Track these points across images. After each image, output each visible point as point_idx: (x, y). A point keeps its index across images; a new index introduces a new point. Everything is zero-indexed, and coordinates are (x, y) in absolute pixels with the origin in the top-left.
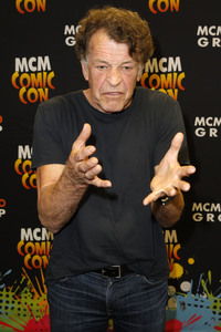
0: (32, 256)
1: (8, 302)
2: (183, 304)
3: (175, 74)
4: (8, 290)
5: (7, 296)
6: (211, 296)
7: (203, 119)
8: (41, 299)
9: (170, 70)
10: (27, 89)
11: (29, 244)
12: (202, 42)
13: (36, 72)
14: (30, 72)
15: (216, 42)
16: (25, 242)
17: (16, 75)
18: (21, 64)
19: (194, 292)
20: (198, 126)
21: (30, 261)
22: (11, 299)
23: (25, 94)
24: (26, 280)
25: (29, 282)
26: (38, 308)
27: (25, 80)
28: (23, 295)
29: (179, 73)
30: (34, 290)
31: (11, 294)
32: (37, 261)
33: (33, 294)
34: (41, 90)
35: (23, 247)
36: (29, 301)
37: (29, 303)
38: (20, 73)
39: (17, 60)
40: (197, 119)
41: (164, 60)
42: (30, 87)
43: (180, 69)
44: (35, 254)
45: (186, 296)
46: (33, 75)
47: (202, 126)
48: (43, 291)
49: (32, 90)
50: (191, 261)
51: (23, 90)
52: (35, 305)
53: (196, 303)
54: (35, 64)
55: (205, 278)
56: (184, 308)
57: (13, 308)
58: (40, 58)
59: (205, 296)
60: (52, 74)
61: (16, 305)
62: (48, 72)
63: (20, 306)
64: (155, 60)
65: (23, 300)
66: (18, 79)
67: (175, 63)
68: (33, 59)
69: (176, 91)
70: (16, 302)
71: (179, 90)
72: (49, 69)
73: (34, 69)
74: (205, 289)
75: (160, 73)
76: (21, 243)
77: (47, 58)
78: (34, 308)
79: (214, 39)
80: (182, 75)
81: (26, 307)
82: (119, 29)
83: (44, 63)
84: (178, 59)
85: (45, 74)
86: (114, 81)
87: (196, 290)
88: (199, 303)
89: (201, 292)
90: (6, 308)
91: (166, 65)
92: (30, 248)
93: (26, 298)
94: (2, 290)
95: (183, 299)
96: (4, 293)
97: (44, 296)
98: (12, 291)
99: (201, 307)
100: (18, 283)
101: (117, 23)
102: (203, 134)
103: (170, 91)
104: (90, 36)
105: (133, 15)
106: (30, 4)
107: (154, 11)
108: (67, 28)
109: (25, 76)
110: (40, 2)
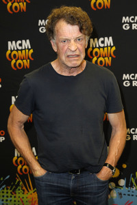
1: (7, 197)
2: (121, 194)
3: (109, 48)
4: (7, 189)
5: (7, 193)
7: (128, 75)
8: (29, 194)
10: (16, 61)
11: (21, 159)
12: (125, 27)
14: (18, 50)
15: (134, 27)
16: (18, 157)
17: (9, 52)
18: (12, 45)
19: (127, 185)
20: (125, 80)
21: (21, 169)
22: (9, 195)
23: (15, 64)
24: (19, 182)
25: (21, 183)
26: (27, 200)
27: (15, 55)
28: (17, 192)
29: (111, 47)
30: (24, 188)
31: (9, 191)
32: (26, 169)
33: (24, 190)
34: (25, 61)
35: (17, 161)
36: (21, 196)
37: (21, 197)
38: (11, 51)
39: (9, 43)
40: (124, 75)
41: (102, 39)
42: (18, 59)
44: (24, 164)
45: (122, 189)
46: (19, 52)
47: (127, 80)
48: (30, 189)
49: (19, 61)
50: (124, 166)
51: (14, 61)
52: (25, 198)
53: (129, 193)
54: (21, 45)
55: (134, 176)
56: (121, 197)
57: (11, 201)
58: (24, 41)
59: (134, 189)
60: (31, 51)
61: (13, 199)
62: (29, 50)
63: (16, 199)
64: (96, 39)
65: (17, 195)
66: (10, 54)
67: (109, 41)
68: (19, 42)
69: (110, 58)
70: (13, 196)
71: (112, 58)
72: (30, 47)
73: (20, 48)
74: (134, 183)
75: (100, 47)
76: (15, 158)
77: (28, 41)
78: (25, 200)
79: (133, 25)
80: (114, 48)
81: (19, 199)
82: (72, 17)
83: (26, 44)
84: (111, 38)
85: (27, 51)
86: (73, 48)
87: (129, 184)
88: (131, 193)
89: (132, 186)
90: (7, 200)
91: (103, 42)
93: (19, 194)
94: (3, 189)
95: (120, 191)
96: (5, 191)
97: (31, 192)
98: (11, 189)
99: (132, 195)
100: (14, 184)
101: (70, 14)
102: (129, 84)
103: (106, 58)
104: (55, 24)
105: (78, 9)
106: (16, 7)
107: (95, 9)
108: (40, 21)
109: (14, 52)
110: (22, 6)
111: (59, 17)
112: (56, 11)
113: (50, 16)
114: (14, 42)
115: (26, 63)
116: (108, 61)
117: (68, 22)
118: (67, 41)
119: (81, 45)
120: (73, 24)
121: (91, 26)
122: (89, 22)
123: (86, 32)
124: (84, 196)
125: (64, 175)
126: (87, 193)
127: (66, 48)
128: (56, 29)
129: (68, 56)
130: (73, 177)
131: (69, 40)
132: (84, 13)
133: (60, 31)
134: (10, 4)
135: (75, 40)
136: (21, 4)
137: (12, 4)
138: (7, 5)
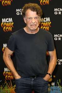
0: (8, 76)
3: (48, 22)
4: (0, 86)
6: (60, 87)
8: (11, 89)
9: (47, 21)
10: (6, 27)
11: (7, 72)
12: (56, 13)
13: (8, 23)
14: (6, 23)
16: (6, 72)
17: (2, 23)
18: (4, 20)
19: (55, 85)
20: (55, 37)
21: (7, 77)
22: (1, 89)
23: (5, 29)
24: (6, 83)
25: (7, 84)
26: (10, 91)
28: (5, 88)
29: (49, 22)
30: (8, 86)
32: (9, 78)
33: (8, 87)
34: (10, 28)
35: (5, 73)
36: (7, 89)
37: (7, 90)
38: (4, 23)
41: (45, 18)
42: (7, 27)
43: (50, 21)
44: (9, 75)
46: (7, 23)
48: (11, 86)
49: (7, 28)
50: (54, 76)
51: (5, 28)
53: (56, 89)
55: (59, 81)
56: (53, 91)
58: (9, 19)
59: (59, 87)
60: (13, 23)
61: (3, 91)
62: (12, 23)
63: (4, 91)
64: (42, 18)
65: (5, 89)
66: (3, 25)
67: (48, 19)
68: (7, 19)
69: (49, 27)
70: (3, 90)
72: (12, 22)
74: (59, 84)
75: (44, 22)
76: (4, 72)
77: (11, 18)
78: (8, 91)
79: (59, 12)
80: (50, 23)
81: (6, 91)
82: (33, 8)
83: (11, 20)
84: (49, 18)
85: (11, 23)
86: (34, 22)
87: (56, 85)
88: (57, 89)
89: (57, 85)
91: (45, 20)
92: (7, 74)
95: (52, 88)
97: (12, 88)
98: (2, 87)
99: (58, 90)
100: (4, 84)
101: (32, 6)
102: (57, 39)
103: (47, 27)
104: (26, 11)
105: (36, 4)
106: (6, 3)
107: (42, 5)
108: (17, 10)
109: (5, 24)
110: (9, 2)
111: (28, 8)
112: (26, 5)
113: (24, 7)
114: (5, 19)
115: (10, 29)
116: (48, 28)
117: (32, 10)
118: (31, 18)
119: (37, 20)
120: (34, 11)
121: (42, 12)
122: (41, 10)
123: (40, 15)
124: (38, 88)
125: (29, 79)
126: (39, 87)
127: (30, 21)
128: (26, 13)
129: (31, 25)
130: (33, 79)
131: (32, 18)
132: (39, 6)
133: (28, 14)
134: (3, 2)
135: (35, 18)
136: (8, 1)
137: (4, 1)
138: (2, 2)
